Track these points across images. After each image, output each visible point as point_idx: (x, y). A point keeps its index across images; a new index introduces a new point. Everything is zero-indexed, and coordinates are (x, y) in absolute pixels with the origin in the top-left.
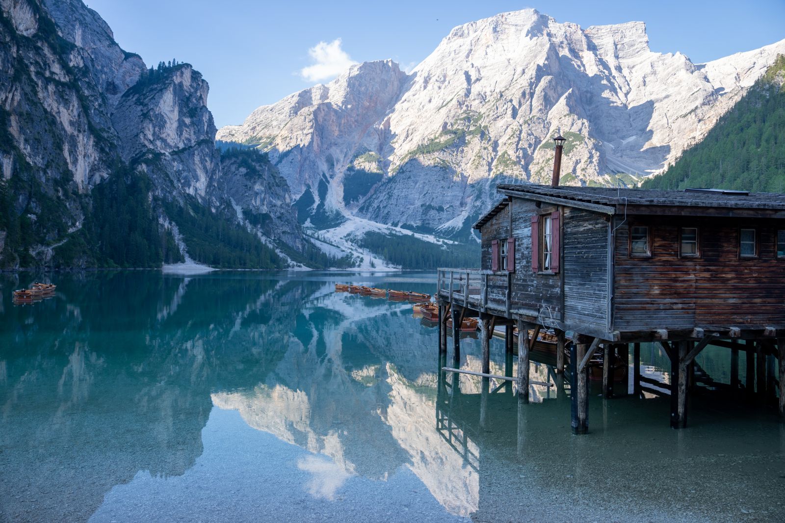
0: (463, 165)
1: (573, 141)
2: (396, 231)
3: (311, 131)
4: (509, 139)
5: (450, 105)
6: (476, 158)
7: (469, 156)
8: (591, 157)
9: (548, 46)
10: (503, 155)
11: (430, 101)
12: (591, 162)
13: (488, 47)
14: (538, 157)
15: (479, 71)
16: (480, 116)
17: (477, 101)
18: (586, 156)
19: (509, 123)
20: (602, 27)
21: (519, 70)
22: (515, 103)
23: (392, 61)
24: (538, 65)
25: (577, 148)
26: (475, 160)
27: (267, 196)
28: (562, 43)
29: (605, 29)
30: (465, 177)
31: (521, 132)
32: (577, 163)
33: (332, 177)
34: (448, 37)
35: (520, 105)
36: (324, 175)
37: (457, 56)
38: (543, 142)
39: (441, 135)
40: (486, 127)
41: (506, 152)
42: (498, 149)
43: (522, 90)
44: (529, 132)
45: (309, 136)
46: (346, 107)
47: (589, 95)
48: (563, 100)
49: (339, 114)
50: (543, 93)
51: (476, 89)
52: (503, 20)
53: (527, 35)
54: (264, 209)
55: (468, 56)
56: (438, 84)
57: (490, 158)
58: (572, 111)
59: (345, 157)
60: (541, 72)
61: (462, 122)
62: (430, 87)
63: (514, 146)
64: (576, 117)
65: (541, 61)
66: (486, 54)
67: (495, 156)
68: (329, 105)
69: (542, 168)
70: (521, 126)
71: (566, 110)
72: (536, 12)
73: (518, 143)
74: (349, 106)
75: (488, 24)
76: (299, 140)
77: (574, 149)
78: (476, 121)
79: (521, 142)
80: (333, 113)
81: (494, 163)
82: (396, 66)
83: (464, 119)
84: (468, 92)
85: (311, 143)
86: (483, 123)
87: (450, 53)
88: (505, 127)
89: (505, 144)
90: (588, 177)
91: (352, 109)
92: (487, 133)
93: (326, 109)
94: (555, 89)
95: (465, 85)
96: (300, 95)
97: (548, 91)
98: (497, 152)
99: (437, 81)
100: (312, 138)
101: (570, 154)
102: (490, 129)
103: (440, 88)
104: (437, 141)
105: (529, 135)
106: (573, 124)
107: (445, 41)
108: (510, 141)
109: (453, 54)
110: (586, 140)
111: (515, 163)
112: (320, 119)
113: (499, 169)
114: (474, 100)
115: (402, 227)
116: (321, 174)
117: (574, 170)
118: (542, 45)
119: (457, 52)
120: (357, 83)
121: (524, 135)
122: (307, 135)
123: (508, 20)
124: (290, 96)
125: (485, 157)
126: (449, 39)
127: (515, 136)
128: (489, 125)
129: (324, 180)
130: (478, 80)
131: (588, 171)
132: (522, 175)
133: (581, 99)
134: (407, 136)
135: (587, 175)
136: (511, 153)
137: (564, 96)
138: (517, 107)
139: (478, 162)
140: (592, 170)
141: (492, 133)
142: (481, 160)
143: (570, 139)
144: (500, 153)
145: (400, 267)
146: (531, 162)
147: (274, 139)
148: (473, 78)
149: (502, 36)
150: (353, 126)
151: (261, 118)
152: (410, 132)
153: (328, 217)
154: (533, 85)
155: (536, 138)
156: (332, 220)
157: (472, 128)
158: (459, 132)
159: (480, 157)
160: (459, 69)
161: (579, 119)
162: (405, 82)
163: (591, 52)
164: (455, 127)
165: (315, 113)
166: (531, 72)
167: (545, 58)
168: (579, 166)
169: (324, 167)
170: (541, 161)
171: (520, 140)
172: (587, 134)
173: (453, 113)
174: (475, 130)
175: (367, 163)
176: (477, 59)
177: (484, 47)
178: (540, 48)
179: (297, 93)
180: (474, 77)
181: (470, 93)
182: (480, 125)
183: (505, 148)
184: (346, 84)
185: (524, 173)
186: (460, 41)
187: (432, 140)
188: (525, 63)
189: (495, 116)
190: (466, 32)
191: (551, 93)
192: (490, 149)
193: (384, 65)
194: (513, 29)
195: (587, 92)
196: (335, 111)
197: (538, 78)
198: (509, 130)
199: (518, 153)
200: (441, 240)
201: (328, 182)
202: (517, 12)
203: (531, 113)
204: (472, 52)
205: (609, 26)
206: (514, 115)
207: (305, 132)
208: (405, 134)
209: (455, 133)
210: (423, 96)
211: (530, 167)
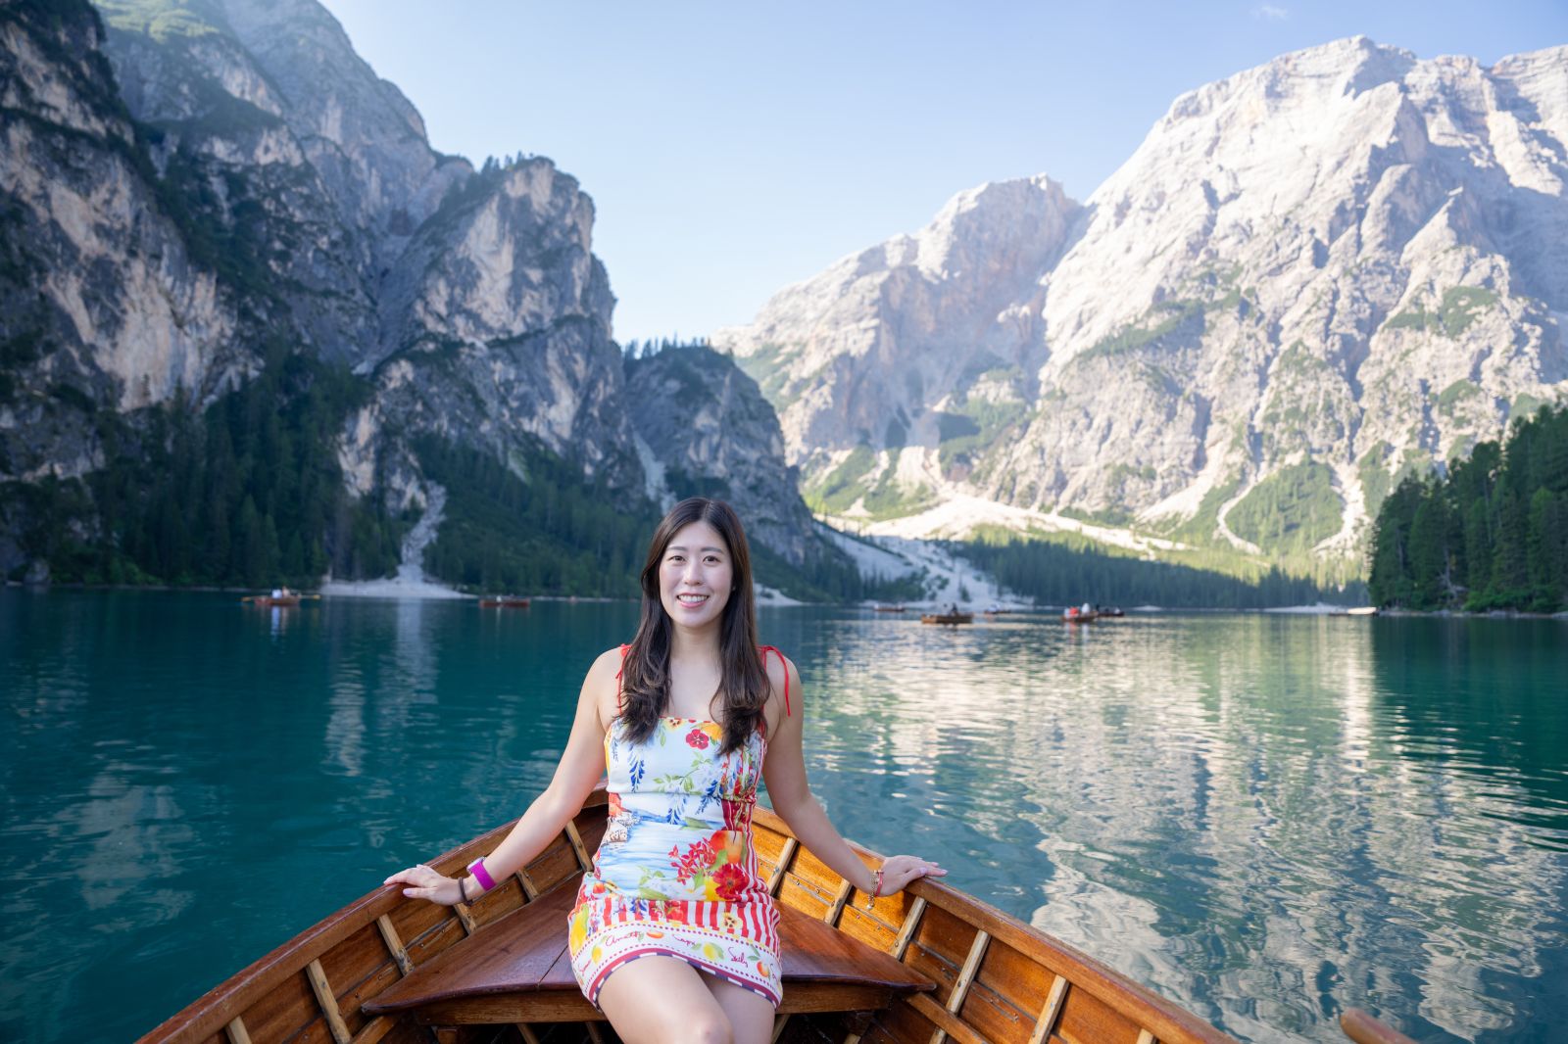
0: (1199, 374)
1: (1468, 307)
2: (1044, 522)
3: (875, 322)
4: (1308, 312)
5: (1170, 254)
6: (1230, 358)
7: (1212, 356)
8: (1520, 339)
9: (1398, 102)
10: (1294, 348)
11: (1129, 250)
12: (1519, 353)
13: (1255, 127)
14: (1381, 347)
15: (1235, 179)
16: (1238, 269)
17: (1232, 240)
18: (1504, 341)
19: (1306, 278)
20: (1538, 54)
21: (1328, 163)
22: (1321, 235)
23: (1048, 179)
24: (1374, 148)
25: (1480, 322)
26: (1225, 364)
27: (726, 440)
28: (1433, 101)
29: (1544, 57)
30: (1204, 400)
31: (1336, 295)
32: (1484, 354)
33: (916, 414)
34: (1165, 119)
35: (1333, 235)
36: (901, 412)
37: (1186, 154)
38: (1392, 314)
39: (1148, 314)
40: (1251, 291)
41: (1300, 342)
42: (1282, 336)
43: (1336, 204)
44: (1357, 294)
45: (871, 334)
46: (950, 274)
47: (1504, 210)
48: (1440, 219)
49: (935, 290)
50: (1388, 206)
51: (1226, 215)
52: (1289, 67)
53: (1346, 93)
54: (719, 469)
55: (1210, 152)
56: (1145, 215)
57: (1261, 357)
58: (1462, 238)
59: (947, 372)
60: (1380, 159)
61: (1196, 283)
62: (1128, 222)
63: (1320, 325)
64: (1474, 251)
65: (1382, 138)
66: (1252, 142)
67: (1275, 352)
68: (914, 272)
69: (1391, 373)
70: (1335, 281)
71: (1448, 238)
72: (1366, 43)
73: (1329, 319)
74: (957, 275)
75: (1254, 80)
76: (850, 341)
77: (1474, 325)
78: (1229, 279)
79: (1336, 318)
80: (921, 287)
81: (1272, 369)
82: (1055, 188)
83: (1202, 278)
84: (1211, 221)
85: (874, 348)
86: (1244, 283)
87: (1170, 150)
88: (1297, 287)
89: (1298, 324)
90: (1513, 389)
91: (963, 279)
92: (1254, 302)
93: (907, 278)
94: (1418, 195)
95: (1204, 208)
96: (861, 259)
97: (1399, 199)
98: (1278, 343)
99: (1143, 208)
100: (877, 338)
101: (1464, 337)
102: (1260, 294)
103: (1149, 221)
104: (1140, 326)
105: (1354, 300)
106: (1466, 270)
107: (1159, 126)
108: (1309, 318)
109: (1177, 153)
110: (1505, 300)
111: (1323, 366)
112: (895, 300)
113: (1284, 379)
114: (1226, 237)
115: (1062, 514)
116: (895, 409)
117: (1476, 374)
118: (1383, 104)
119: (1186, 146)
120: (974, 226)
121: (1343, 303)
122: (866, 330)
123: (1300, 68)
124: (842, 260)
125: (1251, 355)
126: (1169, 122)
127: (1321, 304)
128: (1258, 286)
129: (900, 420)
130: (1233, 196)
131: (1511, 373)
132: (1340, 390)
133: (1484, 218)
134: (1080, 325)
135: (1509, 382)
136: (1314, 343)
137: (1444, 208)
138: (1326, 242)
139: (1233, 366)
140: (1520, 369)
141: (1267, 303)
142: (1241, 361)
143: (1462, 303)
144: (1285, 347)
145: (1030, 600)
146: (1362, 361)
147: (805, 345)
148: (1221, 195)
149: (1285, 103)
150: (966, 312)
151: (784, 308)
152: (1085, 317)
153: (901, 495)
154: (1361, 192)
155: (1373, 306)
156: (910, 501)
157: (1219, 296)
158: (1188, 305)
159: (1238, 356)
160: (1189, 178)
161: (1483, 255)
162: (1075, 220)
163: (1508, 114)
164: (1181, 296)
165: (884, 288)
166: (1360, 162)
167: (1390, 130)
168: (1486, 364)
169: (900, 395)
170: (1387, 357)
171: (1333, 311)
172: (1505, 289)
173: (1177, 268)
174: (1227, 299)
175: (992, 383)
176: (1231, 155)
177: (1248, 128)
178: (1378, 111)
179: (856, 254)
180: (1222, 191)
181: (1214, 224)
182: (1238, 289)
183: (1297, 333)
184: (950, 229)
185: (1345, 387)
186: (1193, 123)
187: (1129, 326)
188: (1343, 148)
189: (1274, 265)
190: (1205, 103)
191: (1408, 204)
192: (1262, 336)
193: (1030, 189)
194: (1312, 84)
195: (1500, 202)
196: (928, 284)
197: (1375, 173)
198: (1307, 293)
199: (1329, 342)
200: (1145, 540)
201: (908, 424)
202: (1321, 49)
203: (1358, 252)
204: (1220, 143)
205: (1555, 50)
206: (1320, 258)
207: (863, 325)
208: (1073, 323)
209: (1180, 307)
210: (1115, 240)
211: (1362, 370)
